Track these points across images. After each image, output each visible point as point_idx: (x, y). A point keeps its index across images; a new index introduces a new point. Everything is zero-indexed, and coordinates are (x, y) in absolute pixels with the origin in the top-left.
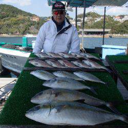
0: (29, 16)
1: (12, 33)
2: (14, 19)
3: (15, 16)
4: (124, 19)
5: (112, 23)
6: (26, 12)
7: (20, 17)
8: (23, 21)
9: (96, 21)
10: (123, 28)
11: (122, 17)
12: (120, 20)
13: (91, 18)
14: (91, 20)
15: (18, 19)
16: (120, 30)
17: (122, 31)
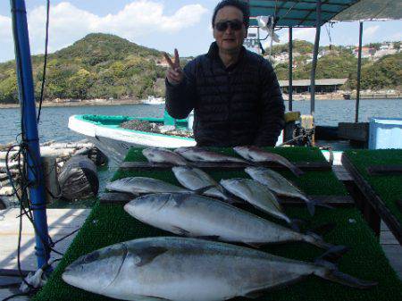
0: (152, 57)
1: (116, 97)
2: (118, 63)
3: (122, 59)
5: (349, 63)
6: (145, 49)
7: (133, 59)
8: (140, 68)
10: (377, 75)
11: (374, 47)
12: (370, 56)
13: (297, 54)
15: (128, 63)
16: (372, 80)
17: (376, 83)
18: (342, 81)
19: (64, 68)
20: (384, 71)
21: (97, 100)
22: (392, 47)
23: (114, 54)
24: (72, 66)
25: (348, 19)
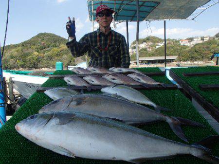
1: (54, 67)
3: (58, 46)
4: (193, 43)
5: (178, 47)
9: (157, 47)
10: (193, 53)
11: (191, 40)
12: (189, 44)
13: (151, 43)
14: (151, 46)
15: (61, 49)
16: (190, 56)
17: (193, 58)
18: (175, 57)
19: (25, 51)
20: (197, 52)
21: (44, 69)
22: (200, 39)
23: (53, 44)
24: (30, 51)
25: (158, 19)
